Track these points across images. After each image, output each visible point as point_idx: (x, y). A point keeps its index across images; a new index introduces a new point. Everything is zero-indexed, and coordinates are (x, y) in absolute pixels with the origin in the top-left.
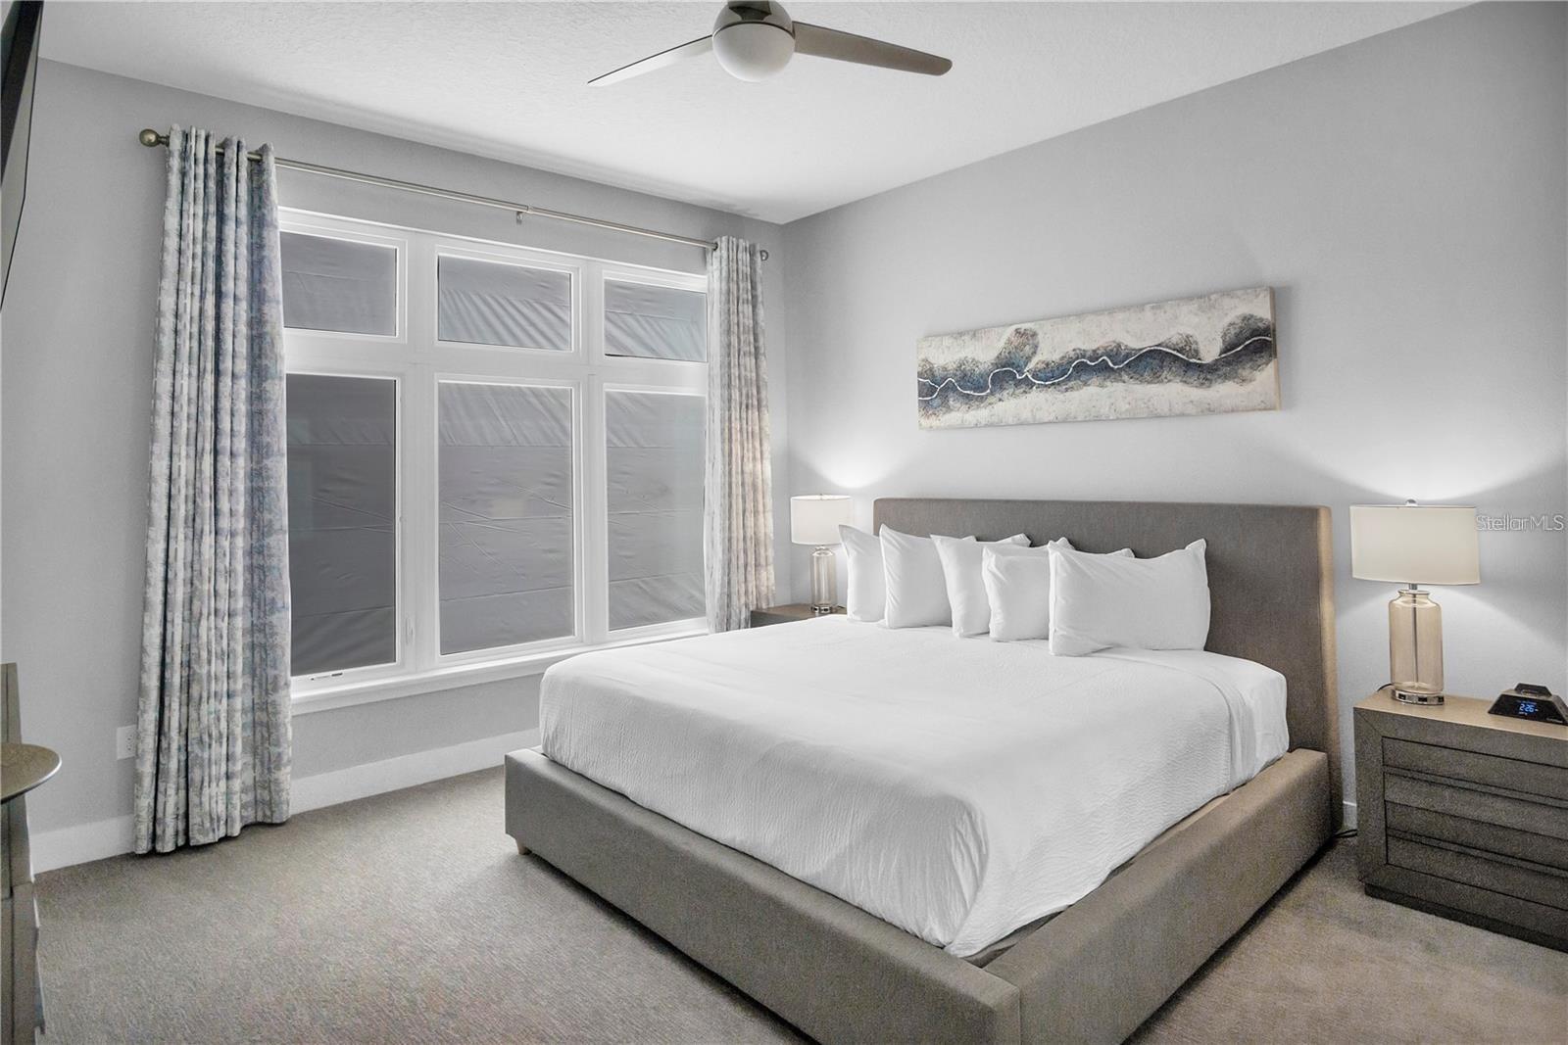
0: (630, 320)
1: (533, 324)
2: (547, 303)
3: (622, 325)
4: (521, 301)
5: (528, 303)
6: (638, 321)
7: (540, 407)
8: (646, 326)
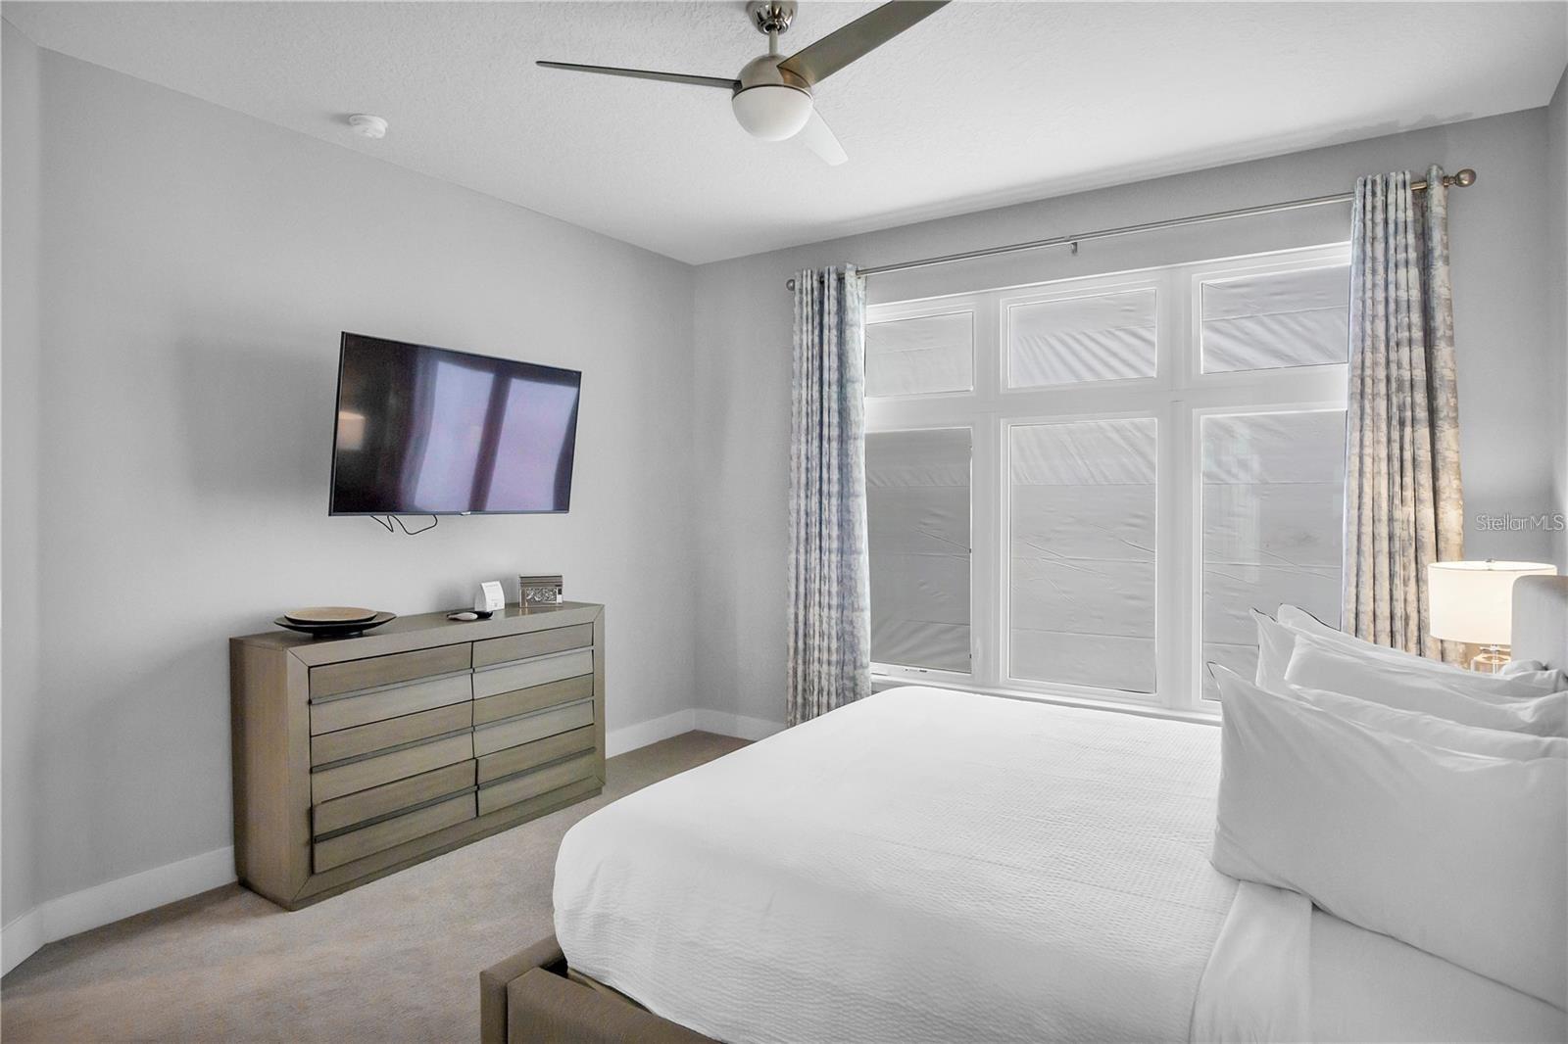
0: (1250, 325)
1: (1114, 355)
2: (1132, 328)
3: (1238, 334)
4: (1100, 333)
5: (1109, 332)
6: (1262, 324)
7: (1122, 442)
8: (1276, 327)
